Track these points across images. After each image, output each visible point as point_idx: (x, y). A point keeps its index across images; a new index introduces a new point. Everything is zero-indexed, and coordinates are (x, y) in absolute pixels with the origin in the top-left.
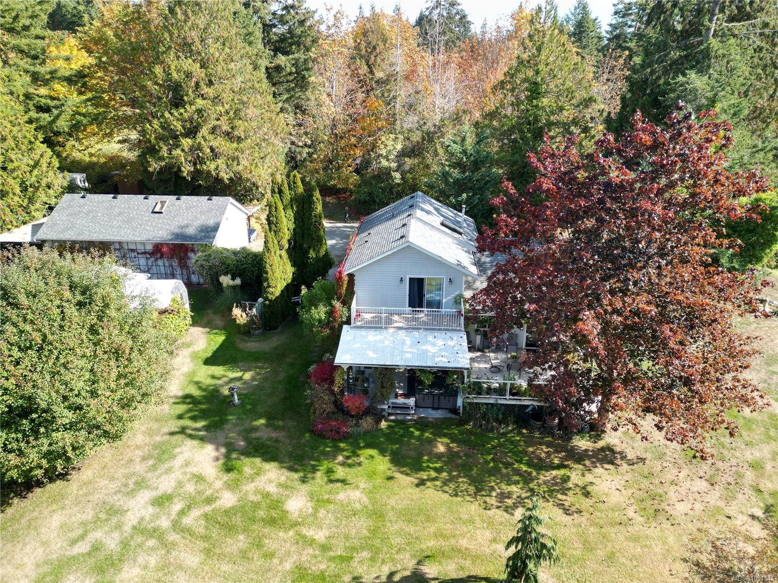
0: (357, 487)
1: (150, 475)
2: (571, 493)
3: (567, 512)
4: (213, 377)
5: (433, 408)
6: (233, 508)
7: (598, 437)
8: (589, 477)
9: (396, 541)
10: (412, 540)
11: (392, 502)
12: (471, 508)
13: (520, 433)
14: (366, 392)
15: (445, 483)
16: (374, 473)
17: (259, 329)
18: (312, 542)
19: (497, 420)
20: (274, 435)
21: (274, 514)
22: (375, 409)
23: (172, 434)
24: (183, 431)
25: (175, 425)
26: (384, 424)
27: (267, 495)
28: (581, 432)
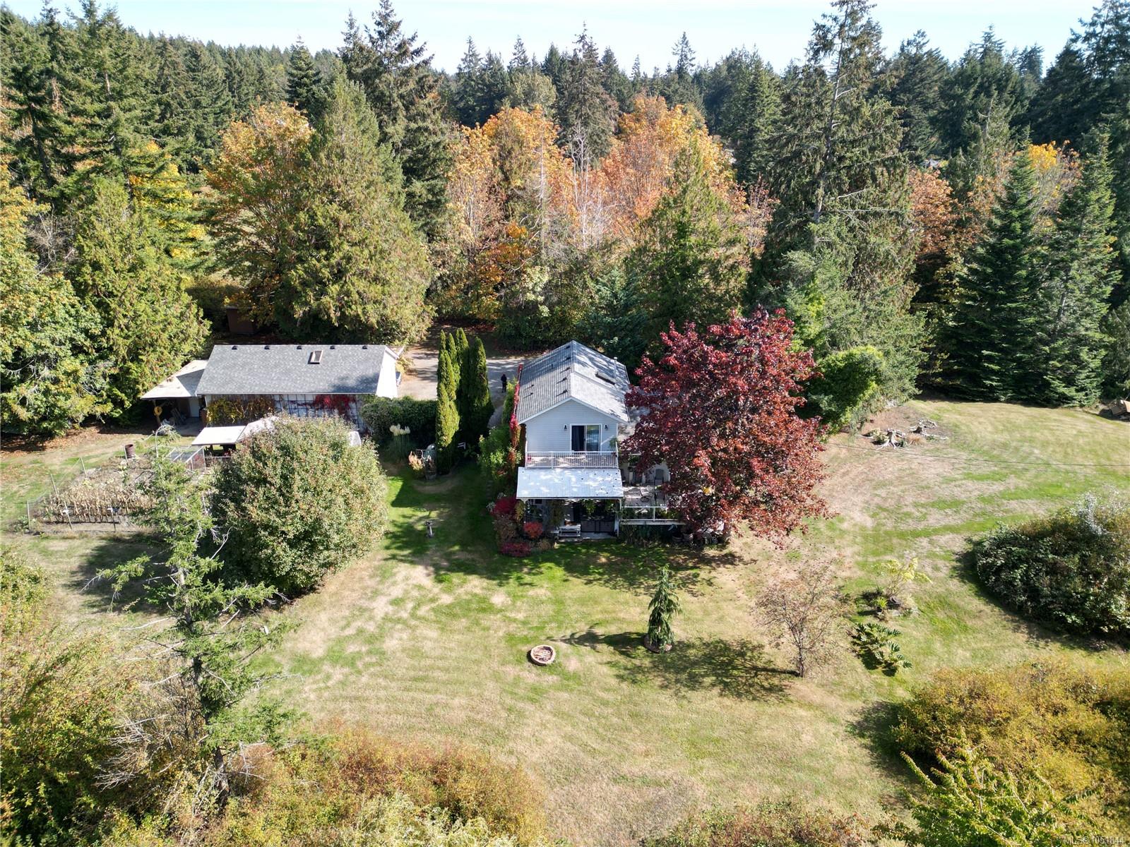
0: (542, 587)
1: (380, 587)
2: (698, 584)
3: (694, 595)
4: (404, 516)
5: (595, 532)
6: (452, 604)
7: (724, 547)
8: (714, 574)
9: (574, 616)
10: (584, 616)
11: (569, 594)
12: (627, 595)
13: (664, 547)
14: (541, 520)
15: (606, 582)
16: (554, 577)
17: (432, 474)
18: (515, 620)
19: (646, 538)
20: (469, 557)
21: (483, 605)
22: (549, 534)
23: (386, 560)
24: (394, 557)
25: (387, 554)
26: (556, 545)
27: (476, 595)
28: (711, 544)
